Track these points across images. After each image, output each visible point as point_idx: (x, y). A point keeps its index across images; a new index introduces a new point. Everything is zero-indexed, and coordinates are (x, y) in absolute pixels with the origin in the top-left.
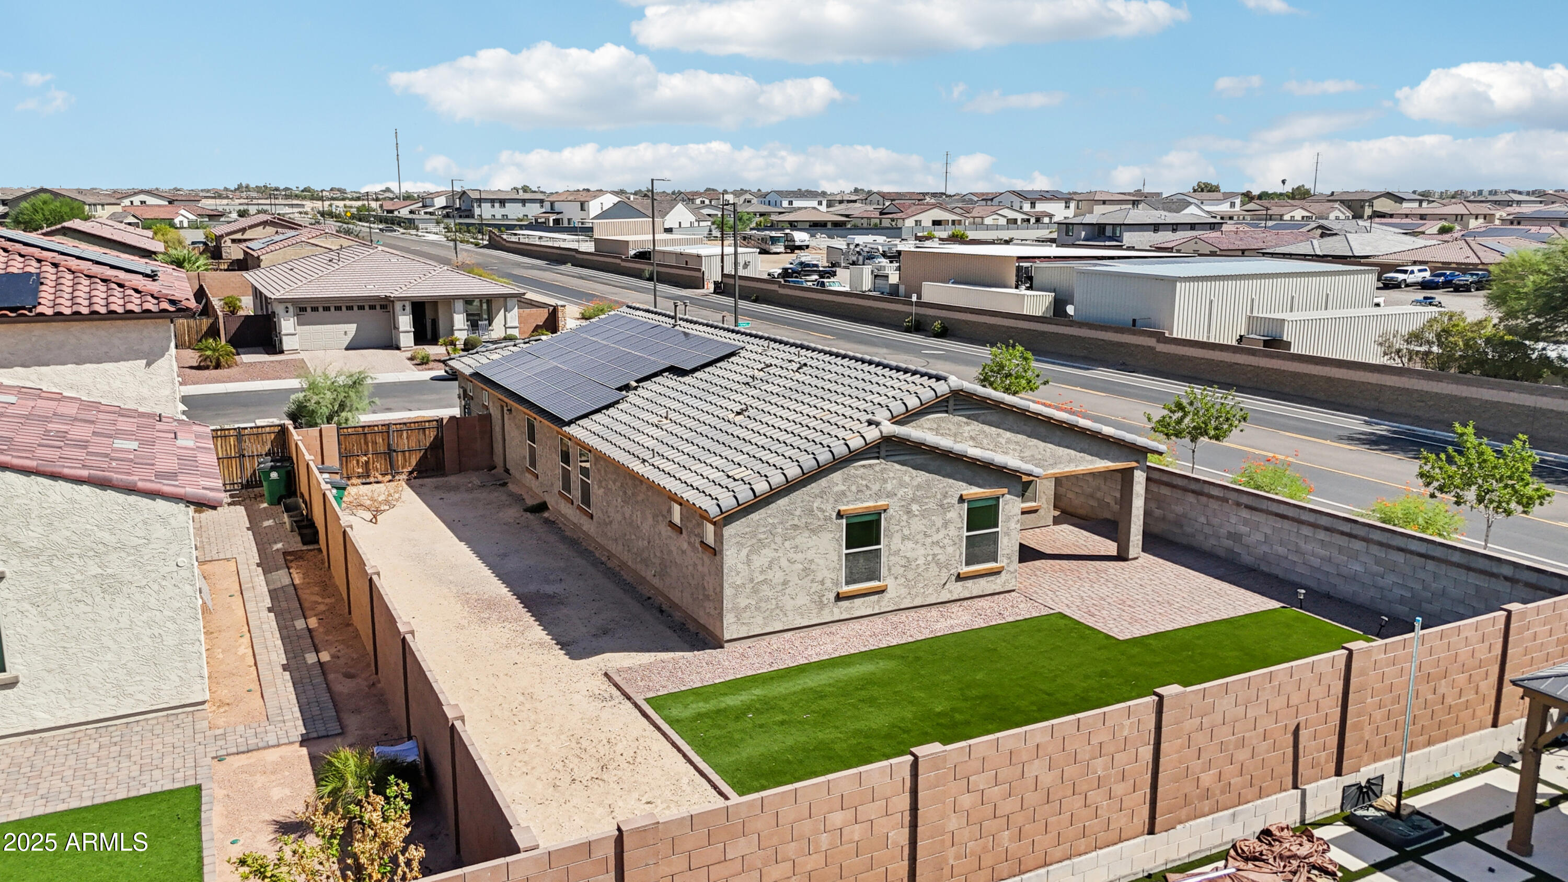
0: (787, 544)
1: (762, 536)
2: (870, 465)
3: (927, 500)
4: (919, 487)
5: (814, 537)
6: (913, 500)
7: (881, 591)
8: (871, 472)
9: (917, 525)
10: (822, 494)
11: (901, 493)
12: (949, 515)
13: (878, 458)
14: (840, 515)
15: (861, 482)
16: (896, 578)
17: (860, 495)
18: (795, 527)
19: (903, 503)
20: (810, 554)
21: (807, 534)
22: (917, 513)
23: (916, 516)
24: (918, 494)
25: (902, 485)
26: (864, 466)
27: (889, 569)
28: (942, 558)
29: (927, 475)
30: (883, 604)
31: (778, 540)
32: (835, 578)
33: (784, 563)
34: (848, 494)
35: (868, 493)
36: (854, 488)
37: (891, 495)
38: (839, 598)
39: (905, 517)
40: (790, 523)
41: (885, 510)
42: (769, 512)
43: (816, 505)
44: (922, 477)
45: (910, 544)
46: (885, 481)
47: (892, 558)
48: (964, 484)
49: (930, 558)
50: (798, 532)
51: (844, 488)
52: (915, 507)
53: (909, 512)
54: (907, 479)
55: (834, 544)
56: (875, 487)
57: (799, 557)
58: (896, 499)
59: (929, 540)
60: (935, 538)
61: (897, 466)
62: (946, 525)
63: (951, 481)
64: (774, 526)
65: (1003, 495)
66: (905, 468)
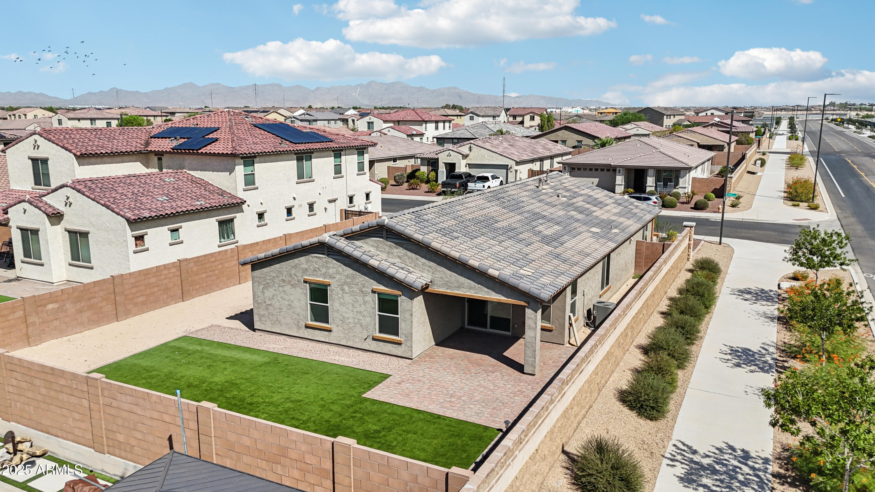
0: (280, 288)
1: (268, 281)
2: (320, 258)
3: (353, 286)
4: (347, 276)
5: (293, 289)
6: (345, 283)
7: (330, 331)
8: (321, 261)
9: (348, 298)
10: (295, 267)
11: (338, 277)
12: (367, 298)
13: (323, 254)
14: (305, 282)
15: (315, 265)
16: (337, 326)
17: (315, 273)
18: (284, 281)
19: (339, 284)
20: (292, 297)
21: (289, 286)
22: (347, 291)
23: (347, 293)
24: (348, 280)
25: (338, 273)
26: (316, 257)
27: (333, 320)
28: (364, 323)
29: (352, 271)
30: (331, 338)
31: (276, 285)
32: (304, 314)
33: (280, 299)
34: (309, 270)
35: (319, 272)
36: (311, 268)
37: (331, 277)
38: (307, 327)
39: (341, 292)
40: (281, 278)
41: (329, 285)
42: (271, 270)
43: (293, 272)
44: (349, 271)
45: (344, 309)
46: (328, 268)
47: (335, 313)
48: (375, 282)
49: (356, 320)
50: (285, 284)
51: (306, 267)
52: (346, 288)
53: (343, 290)
54: (340, 270)
55: (303, 297)
56: (324, 270)
57: (286, 297)
58: (335, 280)
59: (355, 310)
60: (359, 309)
61: (335, 262)
62: (365, 303)
63: (366, 278)
64: (274, 277)
65: (400, 296)
66: (339, 263)
